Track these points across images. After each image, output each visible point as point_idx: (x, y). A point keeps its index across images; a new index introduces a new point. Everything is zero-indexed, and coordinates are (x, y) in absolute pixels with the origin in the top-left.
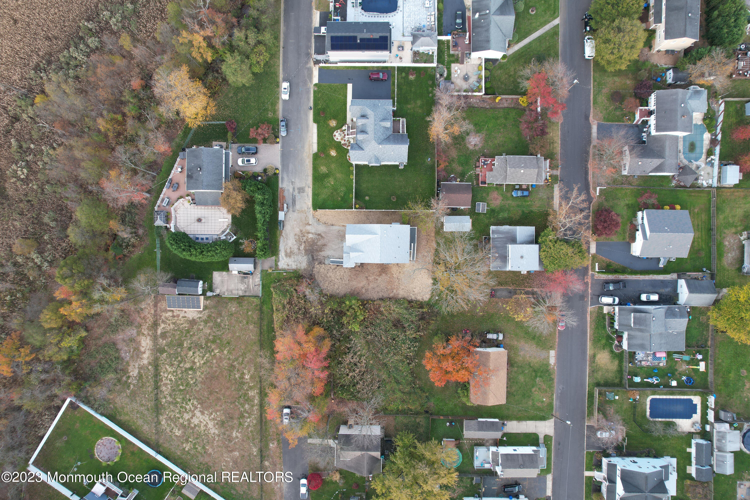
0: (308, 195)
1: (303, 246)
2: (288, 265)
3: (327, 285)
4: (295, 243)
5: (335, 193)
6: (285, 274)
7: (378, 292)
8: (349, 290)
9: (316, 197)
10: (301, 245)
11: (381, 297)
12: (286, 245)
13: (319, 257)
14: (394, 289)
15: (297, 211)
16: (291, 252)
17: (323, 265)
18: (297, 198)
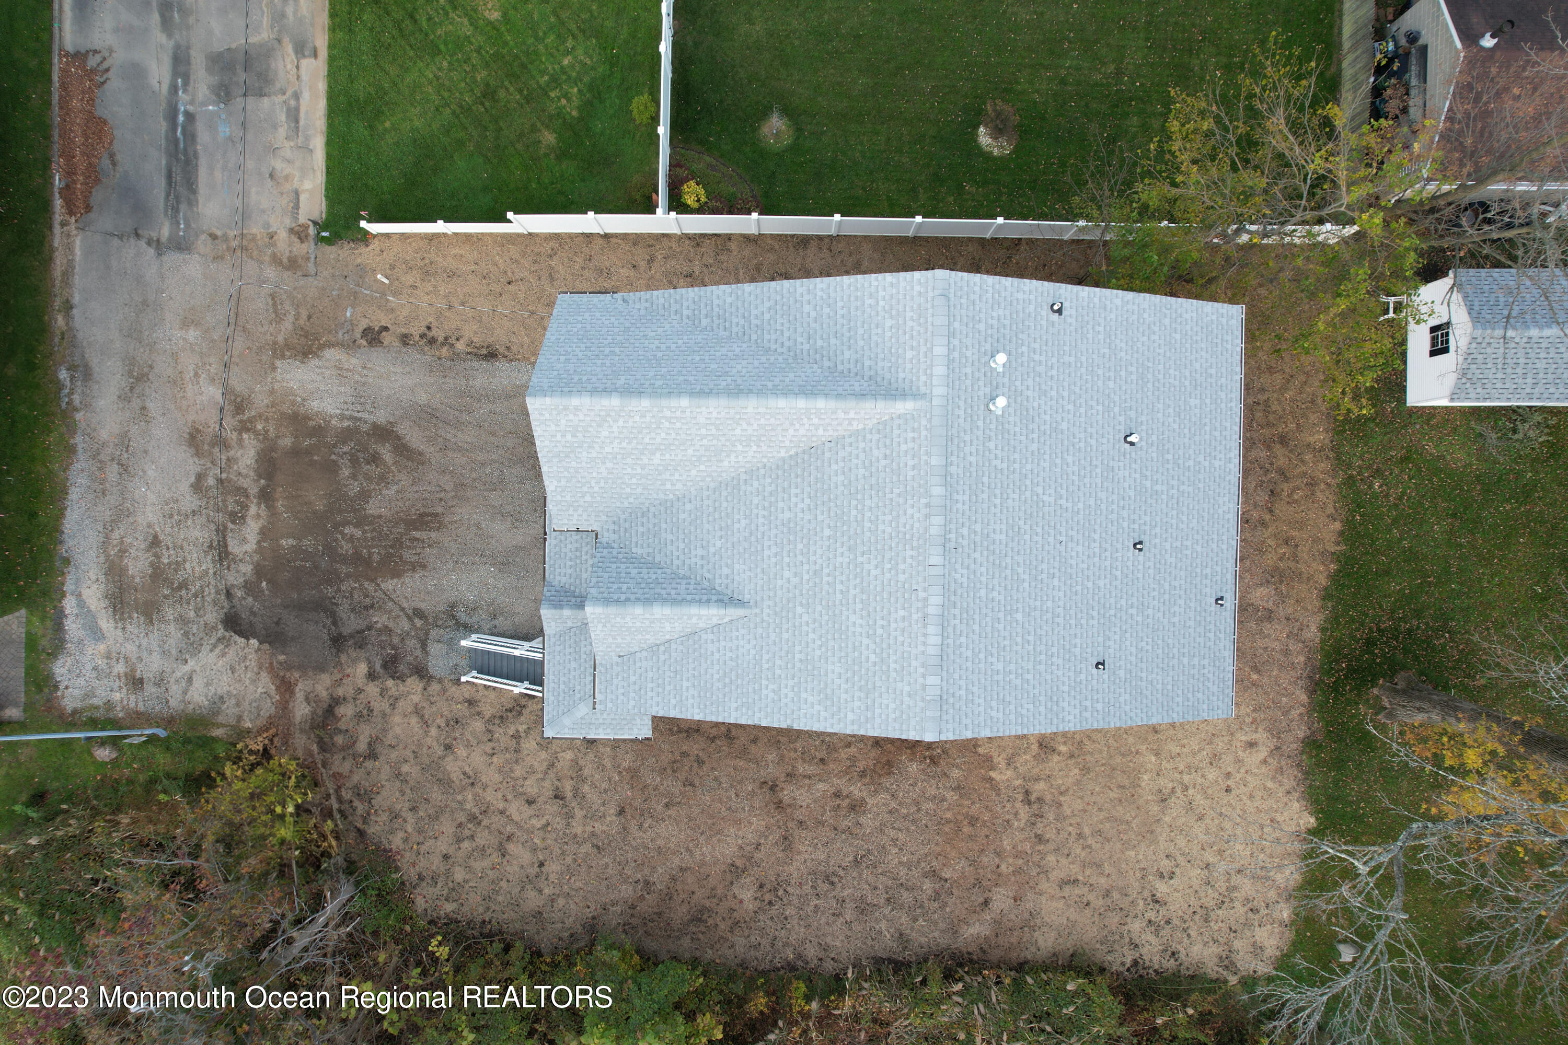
0: (294, 115)
1: (252, 529)
2: (136, 683)
3: (443, 846)
4: (189, 501)
5: (509, 95)
6: (104, 754)
7: (864, 908)
8: (627, 891)
9: (360, 129)
10: (238, 517)
11: (886, 944)
12: (121, 514)
13: (379, 619)
14: (999, 879)
15: (203, 244)
16: (158, 574)
17: (414, 684)
18: (203, 136)
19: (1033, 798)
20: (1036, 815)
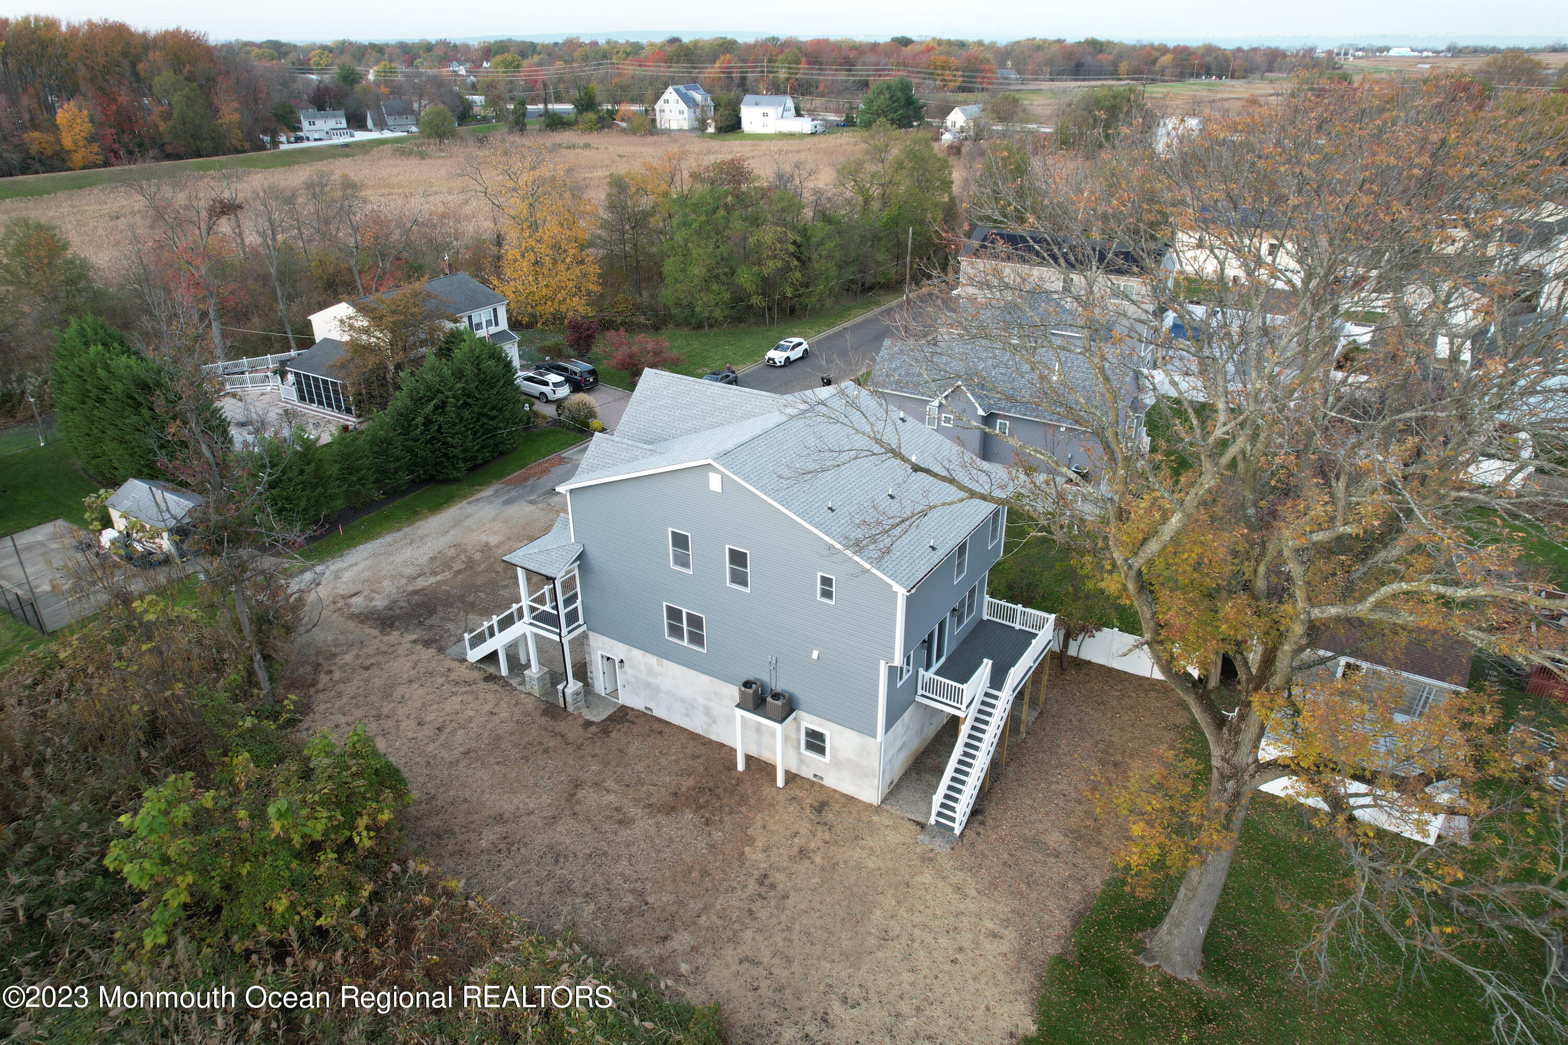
14: (691, 924)
19: (767, 882)
20: (760, 895)
